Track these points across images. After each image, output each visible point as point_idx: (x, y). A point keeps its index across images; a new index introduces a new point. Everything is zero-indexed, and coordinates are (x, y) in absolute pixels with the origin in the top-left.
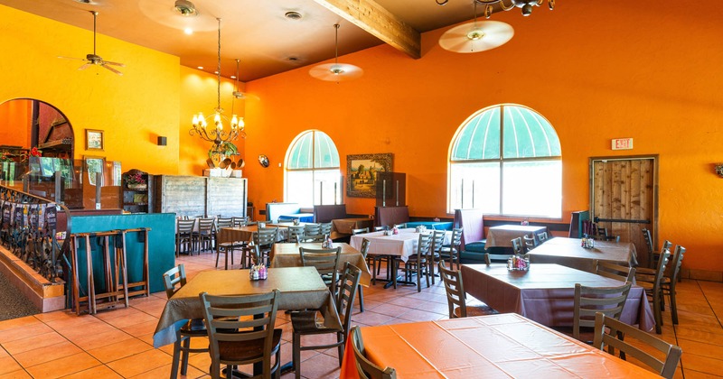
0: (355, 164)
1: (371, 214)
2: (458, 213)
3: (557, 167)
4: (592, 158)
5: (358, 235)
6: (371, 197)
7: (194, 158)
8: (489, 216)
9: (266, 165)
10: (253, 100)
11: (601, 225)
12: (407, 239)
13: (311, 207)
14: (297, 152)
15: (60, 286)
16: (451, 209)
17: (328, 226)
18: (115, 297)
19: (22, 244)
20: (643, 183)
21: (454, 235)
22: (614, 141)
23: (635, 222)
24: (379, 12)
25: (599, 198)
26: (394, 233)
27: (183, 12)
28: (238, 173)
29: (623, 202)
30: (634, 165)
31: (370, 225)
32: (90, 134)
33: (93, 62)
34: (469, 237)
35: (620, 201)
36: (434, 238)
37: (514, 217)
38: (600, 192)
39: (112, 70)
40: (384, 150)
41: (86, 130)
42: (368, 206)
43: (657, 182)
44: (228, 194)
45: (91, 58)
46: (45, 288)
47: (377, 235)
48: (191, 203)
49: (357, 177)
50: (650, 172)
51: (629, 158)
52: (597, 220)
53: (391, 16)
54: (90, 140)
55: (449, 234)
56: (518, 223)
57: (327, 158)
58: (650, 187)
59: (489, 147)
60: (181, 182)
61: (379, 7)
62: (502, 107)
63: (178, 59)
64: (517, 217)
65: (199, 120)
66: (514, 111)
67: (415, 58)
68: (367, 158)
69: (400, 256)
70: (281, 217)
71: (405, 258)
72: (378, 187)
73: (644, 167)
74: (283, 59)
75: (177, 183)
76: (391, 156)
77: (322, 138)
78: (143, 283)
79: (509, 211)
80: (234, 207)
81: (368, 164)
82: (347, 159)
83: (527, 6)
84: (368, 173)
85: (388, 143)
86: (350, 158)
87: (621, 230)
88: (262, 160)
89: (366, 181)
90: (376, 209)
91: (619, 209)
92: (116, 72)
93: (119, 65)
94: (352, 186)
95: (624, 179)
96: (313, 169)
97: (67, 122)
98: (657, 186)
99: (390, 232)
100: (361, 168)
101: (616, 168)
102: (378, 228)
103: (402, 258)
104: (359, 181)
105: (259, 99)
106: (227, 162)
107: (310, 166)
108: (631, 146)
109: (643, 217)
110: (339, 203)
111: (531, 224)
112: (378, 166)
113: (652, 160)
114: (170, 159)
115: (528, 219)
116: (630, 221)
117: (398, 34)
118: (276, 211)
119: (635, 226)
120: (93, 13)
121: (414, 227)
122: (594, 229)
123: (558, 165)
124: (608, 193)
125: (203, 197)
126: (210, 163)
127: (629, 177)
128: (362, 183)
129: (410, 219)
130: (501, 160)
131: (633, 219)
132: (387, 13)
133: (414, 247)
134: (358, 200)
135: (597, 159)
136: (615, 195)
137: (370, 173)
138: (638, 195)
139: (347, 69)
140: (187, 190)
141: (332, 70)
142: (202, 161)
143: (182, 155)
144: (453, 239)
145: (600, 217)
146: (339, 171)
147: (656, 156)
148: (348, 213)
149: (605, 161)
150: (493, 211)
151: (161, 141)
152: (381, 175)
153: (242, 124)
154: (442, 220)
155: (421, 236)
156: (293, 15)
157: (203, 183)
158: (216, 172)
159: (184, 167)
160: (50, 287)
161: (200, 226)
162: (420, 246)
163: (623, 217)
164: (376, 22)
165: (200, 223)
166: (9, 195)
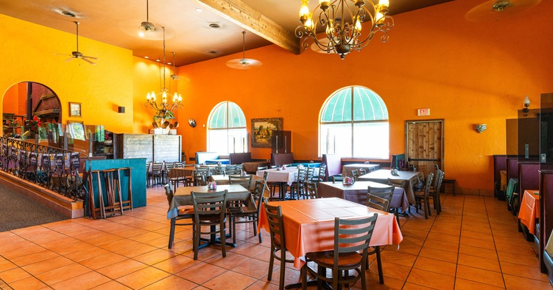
0: (257, 125)
1: (268, 159)
2: (324, 156)
3: (386, 127)
4: (407, 121)
5: (260, 171)
6: (268, 147)
7: (142, 121)
8: (345, 159)
9: (193, 126)
10: (183, 80)
11: (412, 162)
12: (291, 173)
13: (227, 154)
14: (215, 116)
15: (81, 203)
16: (320, 155)
17: (240, 167)
18: (113, 209)
19: (48, 179)
20: (436, 136)
21: (320, 170)
22: (419, 110)
23: (431, 160)
24: (272, 25)
25: (411, 146)
26: (283, 169)
27: (147, 29)
28: (174, 131)
29: (425, 148)
30: (431, 126)
31: (269, 165)
32: (72, 105)
33: (77, 57)
34: (331, 172)
35: (423, 148)
36: (308, 171)
37: (360, 159)
38: (412, 142)
39: (89, 61)
40: (277, 115)
41: (69, 103)
42: (266, 153)
43: (443, 135)
44: (168, 146)
45: (76, 54)
46: (73, 203)
47: (273, 170)
48: (143, 153)
49: (259, 133)
50: (440, 129)
51: (428, 121)
52: (410, 160)
53: (280, 28)
54: (72, 110)
55: (317, 170)
56: (363, 163)
57: (236, 120)
58: (439, 138)
59: (345, 114)
60: (136, 139)
61: (272, 23)
62: (352, 88)
63: (131, 52)
64: (362, 159)
65: (151, 96)
66: (360, 91)
67: (297, 54)
68: (265, 121)
69: (286, 183)
70: (206, 162)
71: (290, 184)
72: (273, 140)
73: (436, 127)
74: (206, 52)
75: (134, 139)
76: (281, 119)
77: (234, 107)
78: (129, 202)
79: (357, 155)
80: (173, 155)
81: (265, 125)
82: (251, 122)
83: (343, 55)
84: (266, 131)
85: (280, 111)
86: (253, 121)
87: (424, 166)
88: (191, 122)
89: (264, 136)
90: (272, 155)
91: (422, 152)
92: (91, 63)
93: (95, 59)
94: (255, 140)
95: (425, 134)
96: (228, 128)
97: (55, 96)
98: (443, 138)
99: (281, 169)
100: (261, 127)
101: (420, 127)
102: (273, 167)
103: (288, 184)
104: (259, 136)
105: (189, 80)
106: (166, 123)
107: (225, 126)
108: (429, 114)
109: (436, 158)
110: (246, 151)
111: (371, 163)
112: (273, 126)
113: (441, 122)
114: (127, 122)
115: (369, 160)
116: (429, 160)
117: (284, 39)
118: (202, 158)
119: (432, 163)
120: (76, 23)
121: (296, 166)
122: (407, 165)
123: (387, 125)
124: (416, 142)
125: (152, 149)
126: (155, 125)
127: (428, 133)
128: (261, 138)
129: (294, 161)
130: (353, 122)
131: (430, 158)
132: (278, 26)
133: (295, 177)
134: (259, 149)
135: (409, 122)
136: (420, 144)
137: (267, 131)
138: (433, 144)
139: (251, 62)
140: (141, 144)
141: (241, 62)
142: (149, 123)
143: (135, 119)
144: (320, 172)
145: (412, 158)
146: (246, 129)
147: (443, 120)
148: (252, 158)
149: (414, 123)
150: (348, 155)
151: (121, 110)
152: (275, 132)
153: (180, 99)
154: (315, 162)
155: (299, 170)
156: (215, 26)
157: (151, 139)
158: (158, 131)
159: (136, 128)
160: (75, 204)
161: (153, 168)
162: (299, 176)
163: (425, 157)
164: (270, 32)
165: (153, 166)
166: (34, 148)
